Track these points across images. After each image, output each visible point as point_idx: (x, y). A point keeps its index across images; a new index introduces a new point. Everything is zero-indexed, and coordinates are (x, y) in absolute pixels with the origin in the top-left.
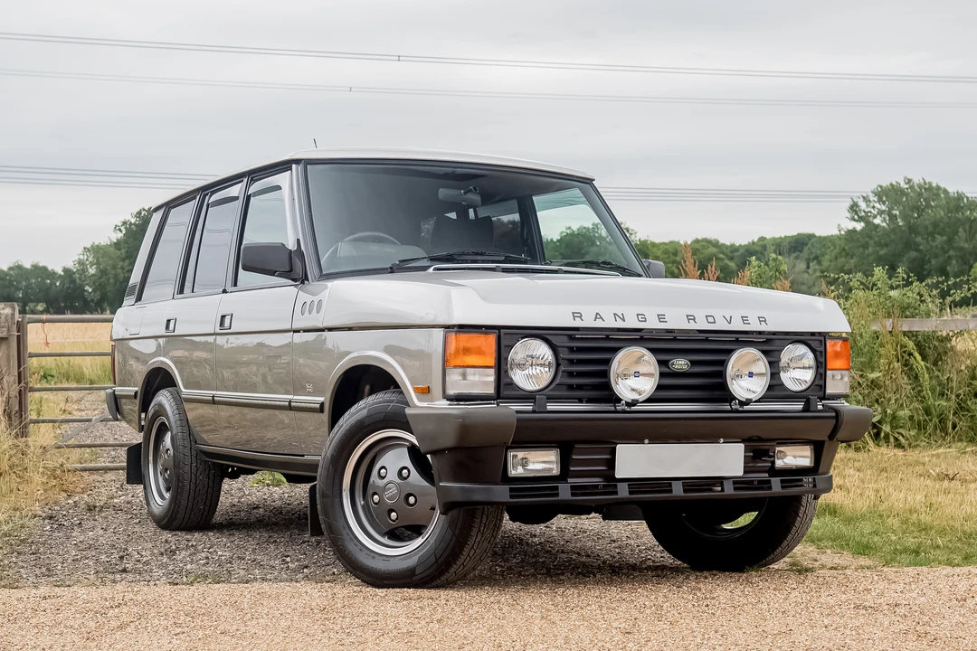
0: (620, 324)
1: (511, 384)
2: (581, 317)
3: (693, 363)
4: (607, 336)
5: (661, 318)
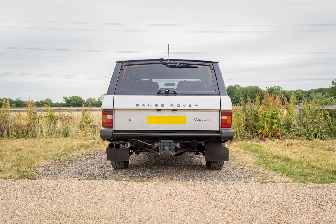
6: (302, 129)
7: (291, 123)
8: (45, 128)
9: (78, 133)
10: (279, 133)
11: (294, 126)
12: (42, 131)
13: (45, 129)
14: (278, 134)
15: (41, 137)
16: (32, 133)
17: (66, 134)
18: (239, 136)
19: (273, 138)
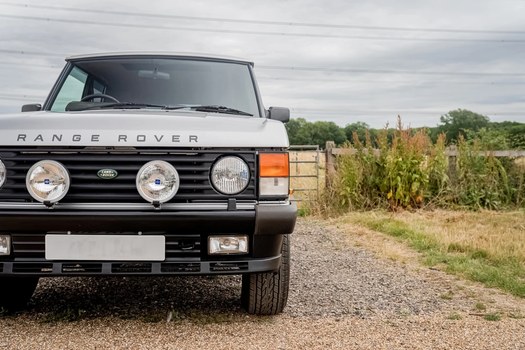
0: (56, 143)
3: (120, 172)
4: (49, 152)
5: (94, 138)
6: (459, 191)
7: (440, 181)
10: (420, 198)
11: (446, 185)
14: (419, 200)
18: (350, 202)
19: (409, 206)
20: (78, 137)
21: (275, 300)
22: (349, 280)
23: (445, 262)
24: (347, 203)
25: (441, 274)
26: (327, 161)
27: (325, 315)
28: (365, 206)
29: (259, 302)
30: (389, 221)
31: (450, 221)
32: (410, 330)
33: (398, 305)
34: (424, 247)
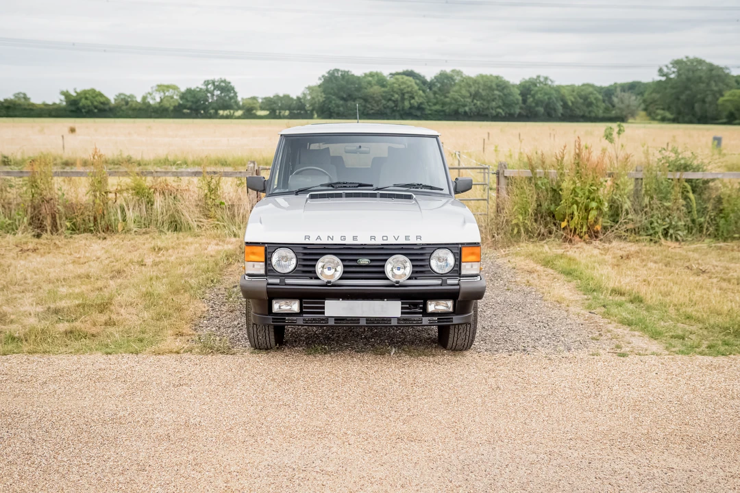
0: (330, 242)
1: (273, 270)
2: (309, 239)
3: (371, 260)
4: (325, 247)
5: (355, 238)
6: (642, 220)
7: (622, 207)
8: (131, 210)
9: (201, 222)
10: (598, 227)
11: (627, 214)
12: (124, 220)
13: (131, 215)
14: (597, 229)
15: (127, 231)
16: (106, 222)
17: (176, 225)
18: (522, 231)
19: (586, 236)
20: (344, 238)
21: (467, 341)
22: (519, 322)
23: (604, 306)
24: (519, 232)
25: (598, 318)
26: (498, 183)
27: (501, 351)
28: (539, 234)
29: (455, 342)
30: (562, 256)
31: (624, 258)
32: (560, 362)
33: (556, 344)
34: (591, 289)
